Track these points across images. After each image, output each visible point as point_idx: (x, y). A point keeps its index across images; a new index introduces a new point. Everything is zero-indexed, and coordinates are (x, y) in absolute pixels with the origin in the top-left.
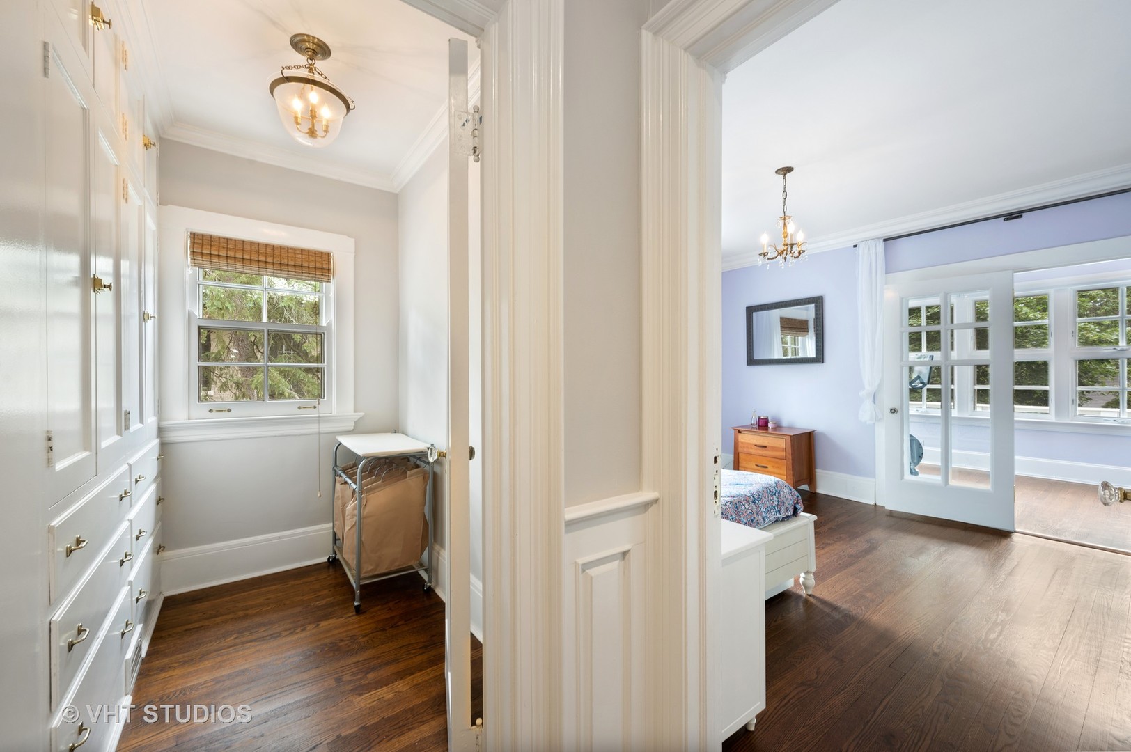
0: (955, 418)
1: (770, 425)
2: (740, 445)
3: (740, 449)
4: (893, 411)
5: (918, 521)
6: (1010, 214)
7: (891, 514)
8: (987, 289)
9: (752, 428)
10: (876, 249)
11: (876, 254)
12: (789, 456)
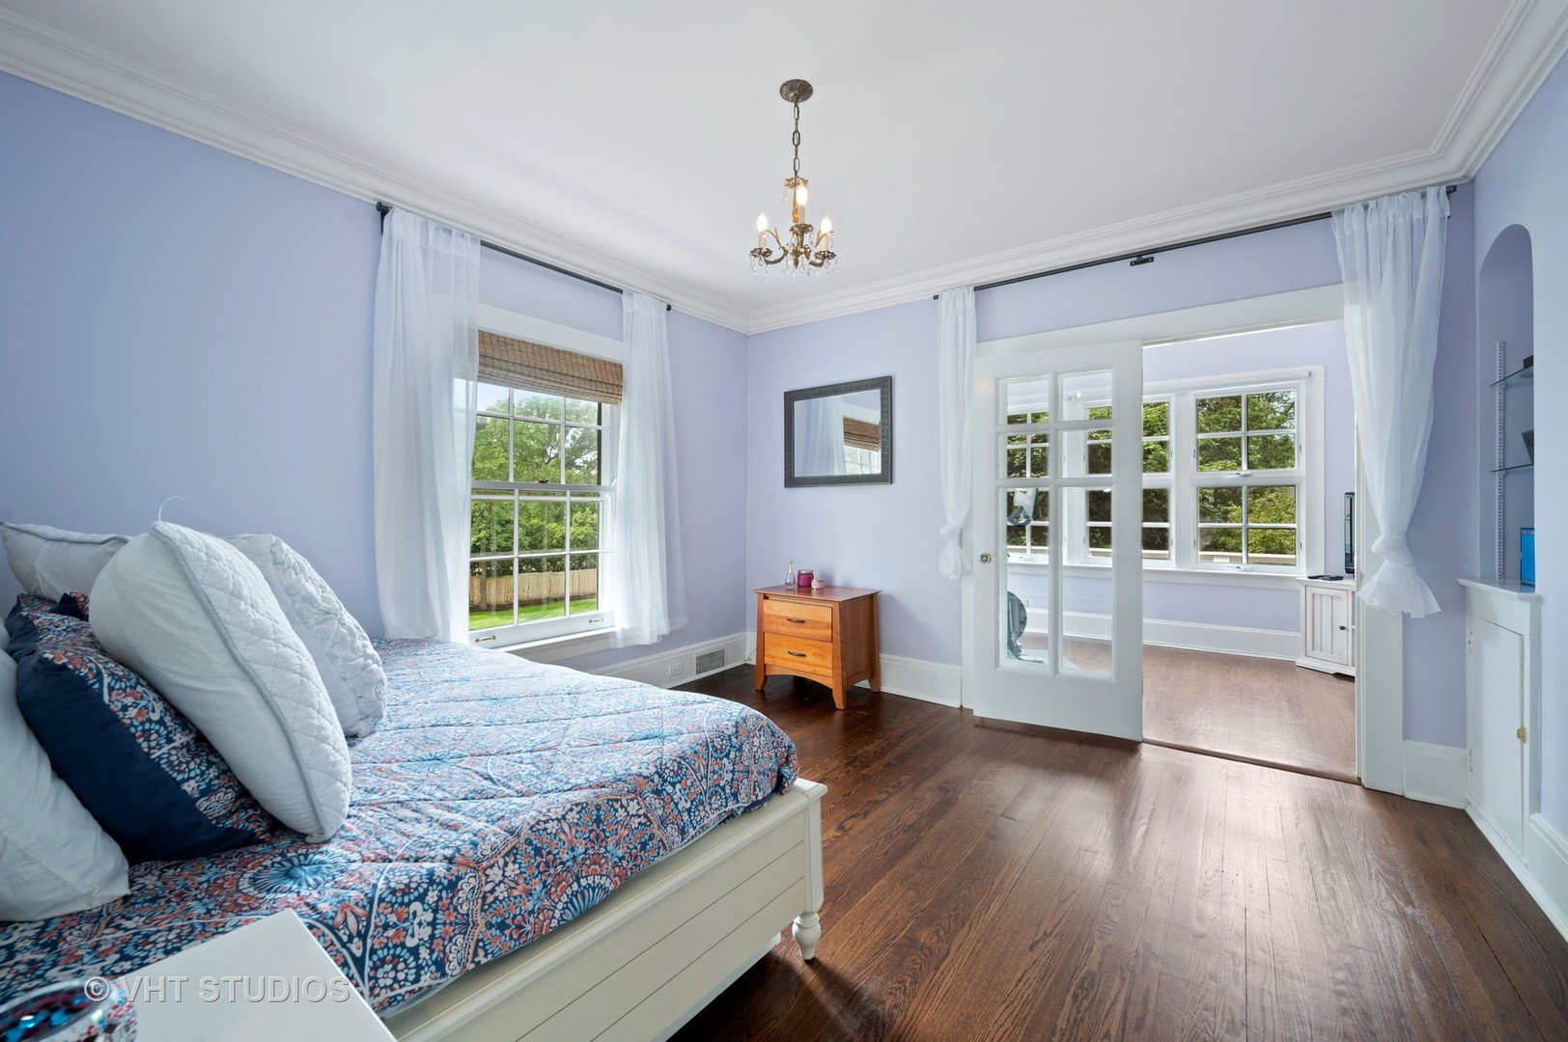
0: (1067, 567)
1: (815, 585)
2: (766, 619)
3: (766, 627)
4: (984, 558)
5: (1018, 733)
6: (1139, 255)
7: (983, 724)
8: (1109, 367)
9: (787, 590)
10: (964, 304)
11: (965, 310)
12: (837, 637)
